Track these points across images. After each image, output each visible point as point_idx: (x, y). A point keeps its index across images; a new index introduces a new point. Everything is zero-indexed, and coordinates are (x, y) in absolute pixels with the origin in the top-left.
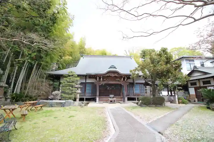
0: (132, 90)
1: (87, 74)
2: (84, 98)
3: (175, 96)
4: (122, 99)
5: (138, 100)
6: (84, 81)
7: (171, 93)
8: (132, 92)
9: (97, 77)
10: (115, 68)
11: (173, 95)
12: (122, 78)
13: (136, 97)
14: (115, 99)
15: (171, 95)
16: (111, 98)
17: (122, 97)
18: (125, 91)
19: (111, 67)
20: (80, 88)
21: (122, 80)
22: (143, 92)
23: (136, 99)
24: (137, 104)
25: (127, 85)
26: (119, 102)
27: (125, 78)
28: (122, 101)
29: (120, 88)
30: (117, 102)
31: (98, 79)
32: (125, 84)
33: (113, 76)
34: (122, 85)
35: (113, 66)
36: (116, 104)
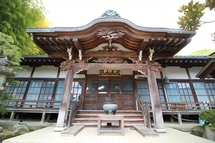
2: (42, 114)
4: (142, 117)
6: (55, 76)
12: (141, 52)
13: (179, 113)
17: (141, 113)
21: (140, 59)
26: (132, 126)
27: (150, 49)
28: (143, 124)
29: (134, 91)
30: (125, 127)
31: (70, 54)
32: (148, 69)
33: (112, 38)
34: (141, 72)
35: (111, 11)
36: (124, 135)
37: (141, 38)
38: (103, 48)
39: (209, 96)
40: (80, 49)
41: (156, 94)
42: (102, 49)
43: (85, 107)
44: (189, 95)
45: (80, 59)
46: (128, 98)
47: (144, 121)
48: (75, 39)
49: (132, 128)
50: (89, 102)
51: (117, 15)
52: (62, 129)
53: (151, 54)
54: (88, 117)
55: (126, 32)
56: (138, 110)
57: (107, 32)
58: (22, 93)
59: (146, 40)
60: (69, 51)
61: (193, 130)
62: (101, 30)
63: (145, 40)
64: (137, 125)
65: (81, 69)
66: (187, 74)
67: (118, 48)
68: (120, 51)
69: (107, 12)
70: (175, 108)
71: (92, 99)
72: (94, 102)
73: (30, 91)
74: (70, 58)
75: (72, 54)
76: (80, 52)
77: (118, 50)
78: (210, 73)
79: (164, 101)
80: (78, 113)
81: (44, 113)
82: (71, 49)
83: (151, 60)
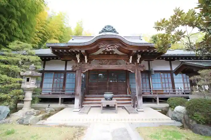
0: (148, 84)
2: (58, 99)
4: (130, 100)
6: (63, 69)
8: (148, 87)
10: (114, 31)
12: (131, 57)
13: (158, 97)
16: (106, 99)
17: (130, 97)
18: (136, 84)
21: (131, 62)
22: (167, 86)
26: (123, 107)
27: (138, 55)
28: (130, 105)
29: (126, 80)
30: (118, 107)
31: (78, 58)
32: (136, 69)
33: (110, 50)
34: (131, 71)
35: (109, 26)
36: (117, 113)
37: (131, 49)
38: (102, 51)
39: (184, 83)
40: (86, 55)
41: (140, 87)
42: (102, 53)
43: (89, 93)
44: (165, 83)
45: (86, 62)
46: (121, 85)
47: (131, 103)
48: (83, 51)
49: (123, 108)
50: (92, 89)
51: (114, 30)
52: (78, 110)
53: (139, 59)
54: (93, 100)
55: (120, 45)
56: (128, 95)
57: (106, 45)
58: (39, 82)
59: (135, 52)
60: (78, 56)
61: (163, 109)
62: (102, 44)
63: (133, 52)
64: (126, 106)
65: (87, 69)
66: (170, 66)
67: (114, 52)
68: (116, 54)
69: (106, 27)
70: (156, 93)
71: (94, 87)
72: (96, 89)
73: (45, 81)
74: (79, 62)
75: (79, 59)
76: (86, 57)
77: (114, 53)
78: (181, 71)
79: (149, 87)
80: (85, 97)
81: (60, 98)
82: (79, 55)
83: (138, 62)
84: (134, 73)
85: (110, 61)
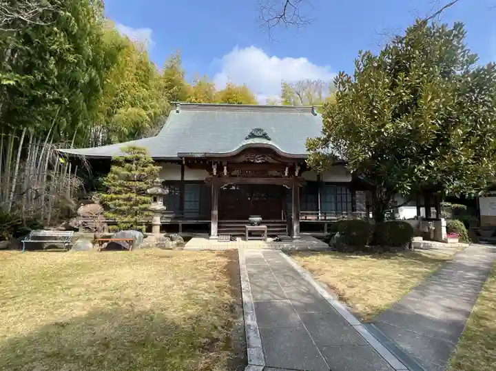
1: (181, 155)
2: (178, 226)
3: (438, 220)
4: (285, 227)
5: (328, 231)
6: (179, 178)
7: (428, 212)
9: (211, 163)
10: (265, 136)
11: (433, 216)
12: (287, 170)
13: (326, 222)
14: (264, 227)
15: (428, 219)
16: (252, 224)
17: (285, 223)
18: (293, 204)
19: (252, 136)
20: (160, 195)
21: (286, 175)
22: (345, 207)
23: (323, 227)
24: (327, 240)
25: (301, 188)
27: (296, 166)
28: (285, 233)
31: (215, 169)
32: (293, 184)
34: (287, 187)
35: (259, 130)
37: (286, 161)
40: (226, 166)
45: (225, 174)
47: (286, 230)
51: (265, 134)
52: (217, 237)
53: (297, 171)
55: (273, 155)
56: (283, 220)
57: (255, 155)
59: (291, 164)
60: (214, 167)
62: (249, 153)
65: (226, 184)
69: (254, 131)
74: (215, 173)
76: (225, 168)
81: (180, 224)
82: (216, 165)
83: (297, 175)
84: (291, 189)
85: (258, 173)
